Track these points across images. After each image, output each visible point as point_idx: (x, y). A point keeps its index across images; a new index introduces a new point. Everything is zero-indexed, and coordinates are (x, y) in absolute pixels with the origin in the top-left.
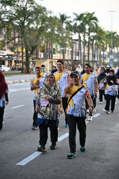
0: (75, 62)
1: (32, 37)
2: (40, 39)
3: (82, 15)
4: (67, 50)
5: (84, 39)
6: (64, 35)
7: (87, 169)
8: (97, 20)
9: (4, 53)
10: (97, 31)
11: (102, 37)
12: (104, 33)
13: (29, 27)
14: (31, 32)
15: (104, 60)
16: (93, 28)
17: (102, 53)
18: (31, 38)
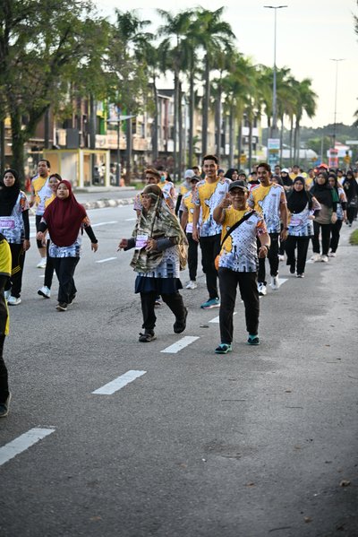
0: (165, 159)
1: (32, 82)
2: (55, 87)
3: (184, 17)
4: (140, 123)
5: (191, 88)
6: (131, 76)
7: (189, 476)
8: (230, 33)
10: (231, 65)
11: (245, 83)
12: (251, 70)
14: (30, 66)
15: (250, 154)
16: (219, 55)
17: (245, 131)
18: (26, 85)
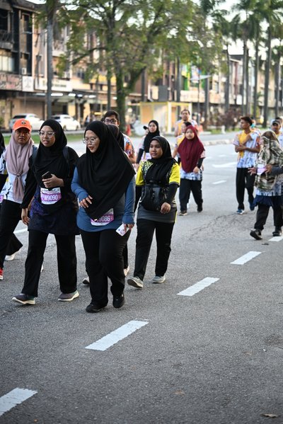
0: (235, 110)
1: (132, 49)
4: (216, 82)
5: (257, 53)
6: (209, 44)
7: (253, 363)
9: (65, 86)
13: (126, 25)
14: (131, 36)
16: (279, 27)
18: (128, 51)
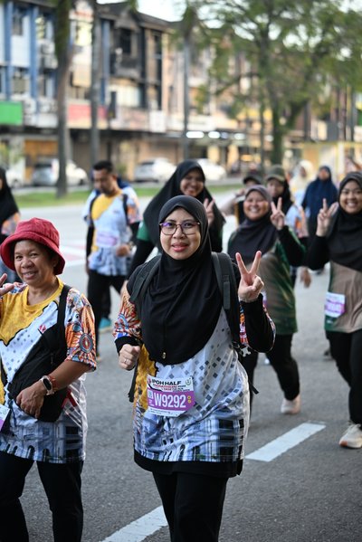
2: (315, 80)
9: (203, 123)
13: (283, 45)
14: (291, 59)
18: (287, 78)
